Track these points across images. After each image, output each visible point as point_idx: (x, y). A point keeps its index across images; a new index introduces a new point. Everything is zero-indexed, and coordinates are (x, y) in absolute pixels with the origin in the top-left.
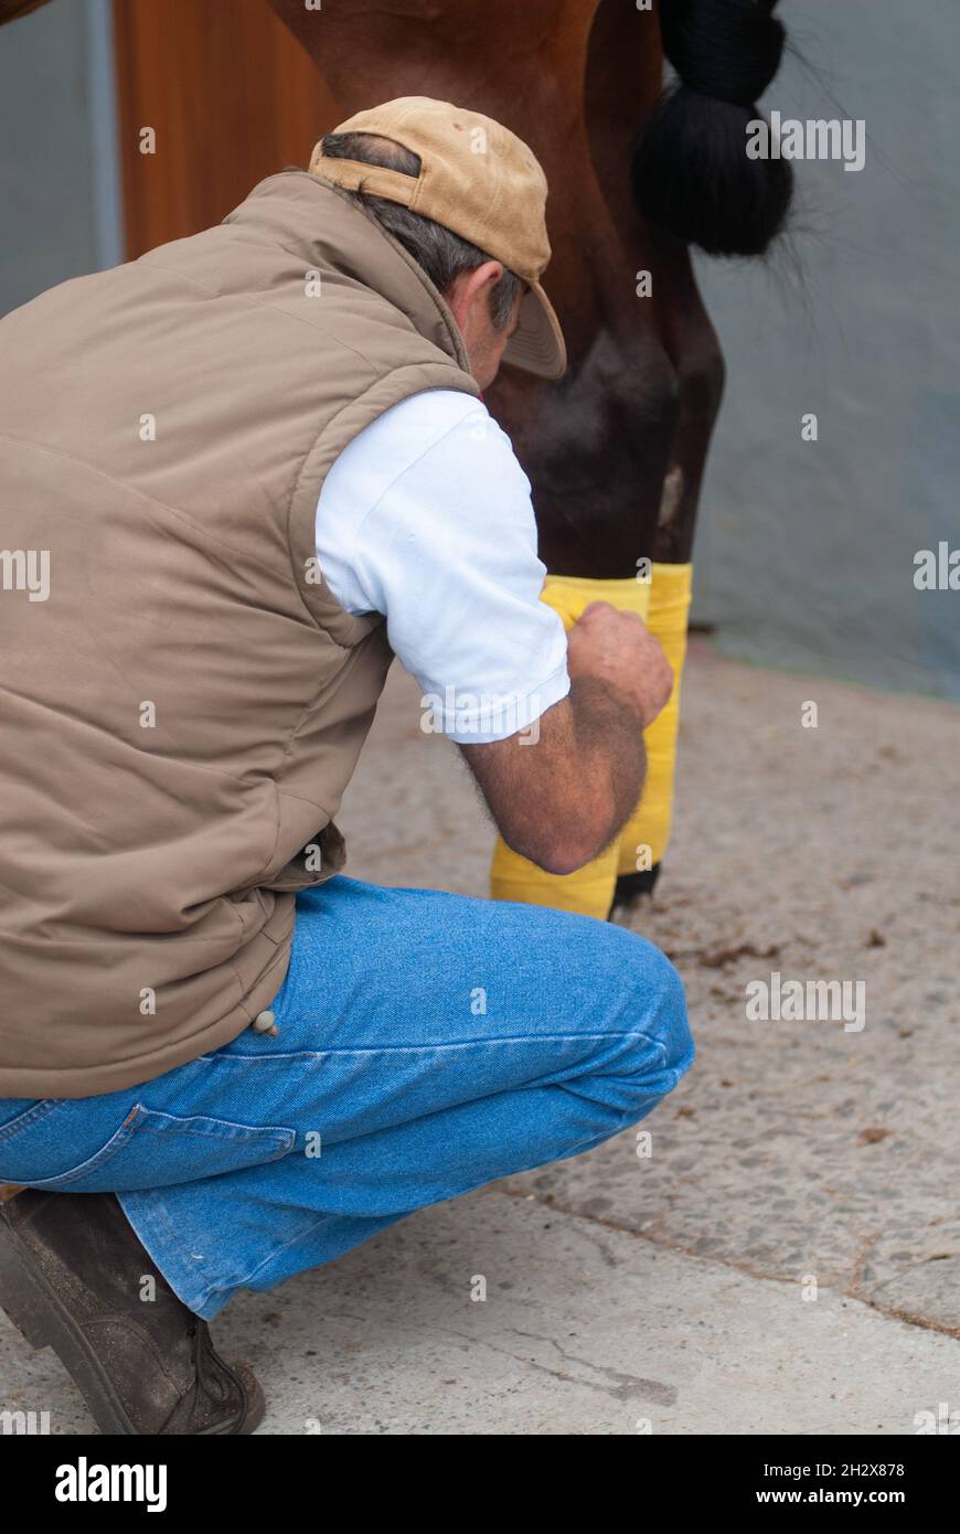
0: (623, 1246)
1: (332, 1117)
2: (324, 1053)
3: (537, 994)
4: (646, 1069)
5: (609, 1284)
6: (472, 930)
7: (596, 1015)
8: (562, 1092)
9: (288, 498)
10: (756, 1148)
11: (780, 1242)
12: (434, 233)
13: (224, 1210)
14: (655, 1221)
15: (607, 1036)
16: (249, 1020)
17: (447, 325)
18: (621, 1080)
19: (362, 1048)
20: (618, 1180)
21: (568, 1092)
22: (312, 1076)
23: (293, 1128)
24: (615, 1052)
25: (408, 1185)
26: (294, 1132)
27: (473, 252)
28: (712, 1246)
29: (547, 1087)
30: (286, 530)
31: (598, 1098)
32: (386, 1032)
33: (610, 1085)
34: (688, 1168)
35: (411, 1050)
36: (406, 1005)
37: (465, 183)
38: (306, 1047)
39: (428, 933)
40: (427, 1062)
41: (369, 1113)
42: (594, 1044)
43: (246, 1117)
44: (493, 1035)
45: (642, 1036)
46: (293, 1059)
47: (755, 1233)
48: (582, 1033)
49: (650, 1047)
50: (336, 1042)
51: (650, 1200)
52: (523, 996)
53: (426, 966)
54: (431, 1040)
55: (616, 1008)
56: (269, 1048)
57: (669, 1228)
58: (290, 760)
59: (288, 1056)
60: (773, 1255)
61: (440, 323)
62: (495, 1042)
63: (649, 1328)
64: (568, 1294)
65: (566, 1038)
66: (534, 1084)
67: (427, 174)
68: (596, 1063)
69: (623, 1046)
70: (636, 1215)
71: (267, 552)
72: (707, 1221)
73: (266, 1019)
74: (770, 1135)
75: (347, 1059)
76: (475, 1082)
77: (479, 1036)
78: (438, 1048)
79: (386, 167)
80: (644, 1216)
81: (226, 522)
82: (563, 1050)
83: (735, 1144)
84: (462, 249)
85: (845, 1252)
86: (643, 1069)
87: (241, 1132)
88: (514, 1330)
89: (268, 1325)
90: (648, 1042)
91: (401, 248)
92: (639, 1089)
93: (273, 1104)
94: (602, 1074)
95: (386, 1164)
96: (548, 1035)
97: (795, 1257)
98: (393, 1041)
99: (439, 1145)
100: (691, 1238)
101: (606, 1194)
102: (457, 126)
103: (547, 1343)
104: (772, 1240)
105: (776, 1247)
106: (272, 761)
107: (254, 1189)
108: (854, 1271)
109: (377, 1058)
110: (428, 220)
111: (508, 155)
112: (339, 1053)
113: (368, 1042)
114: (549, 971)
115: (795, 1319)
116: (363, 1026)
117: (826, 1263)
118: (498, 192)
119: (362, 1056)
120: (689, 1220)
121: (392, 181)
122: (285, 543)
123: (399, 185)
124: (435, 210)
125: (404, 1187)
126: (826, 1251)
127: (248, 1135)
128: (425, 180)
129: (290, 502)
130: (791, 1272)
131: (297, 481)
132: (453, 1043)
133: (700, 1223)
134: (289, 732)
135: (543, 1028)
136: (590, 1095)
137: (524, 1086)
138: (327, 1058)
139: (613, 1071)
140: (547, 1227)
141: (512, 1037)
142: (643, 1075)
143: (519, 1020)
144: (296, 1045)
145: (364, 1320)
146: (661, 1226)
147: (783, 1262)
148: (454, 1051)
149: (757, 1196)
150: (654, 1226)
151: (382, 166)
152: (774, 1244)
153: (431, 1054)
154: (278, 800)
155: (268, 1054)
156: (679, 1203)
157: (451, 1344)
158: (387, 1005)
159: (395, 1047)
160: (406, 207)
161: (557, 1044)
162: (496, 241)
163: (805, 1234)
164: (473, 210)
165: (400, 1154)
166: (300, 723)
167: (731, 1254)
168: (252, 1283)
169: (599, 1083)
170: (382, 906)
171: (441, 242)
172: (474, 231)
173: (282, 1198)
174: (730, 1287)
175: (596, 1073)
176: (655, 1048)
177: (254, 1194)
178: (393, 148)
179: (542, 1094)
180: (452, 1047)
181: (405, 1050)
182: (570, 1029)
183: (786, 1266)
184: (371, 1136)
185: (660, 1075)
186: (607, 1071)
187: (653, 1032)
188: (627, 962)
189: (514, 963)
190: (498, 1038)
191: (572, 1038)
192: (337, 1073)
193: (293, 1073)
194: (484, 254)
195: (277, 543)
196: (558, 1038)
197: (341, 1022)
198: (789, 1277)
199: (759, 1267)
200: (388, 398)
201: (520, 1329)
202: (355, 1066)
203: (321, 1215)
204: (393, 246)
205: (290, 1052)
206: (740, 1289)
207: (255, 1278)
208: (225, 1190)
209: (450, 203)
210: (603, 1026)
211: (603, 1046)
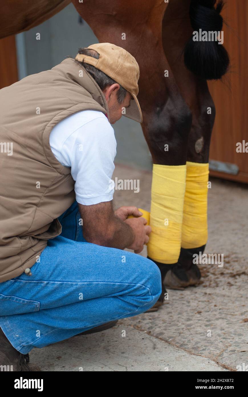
0: (160, 344)
1: (50, 299)
2: (47, 282)
3: (110, 271)
4: (143, 295)
5: (150, 354)
6: (93, 253)
7: (127, 278)
8: (118, 299)
9: (43, 131)
10: (213, 322)
11: (202, 345)
12: (100, 74)
13: (25, 323)
14: (173, 339)
15: (130, 284)
16: (23, 271)
17: (102, 97)
18: (135, 297)
19: (58, 281)
20: (170, 328)
21: (120, 299)
22: (44, 287)
23: (39, 302)
24: (132, 289)
25: (76, 321)
26: (39, 303)
27: (111, 81)
28: (184, 346)
29: (114, 297)
30: (42, 140)
31: (128, 301)
32: (64, 277)
33: (132, 298)
34: (190, 326)
35: (71, 283)
36: (71, 271)
37: (111, 62)
38: (41, 280)
39: (80, 252)
40: (76, 286)
41: (60, 299)
42: (126, 286)
43: (25, 297)
44: (95, 281)
45: (141, 285)
46: (38, 283)
47: (197, 343)
48: (122, 283)
49: (144, 289)
50: (50, 279)
51: (174, 334)
52: (105, 271)
53: (78, 261)
54: (77, 281)
55: (134, 277)
56: (30, 279)
57: (176, 341)
58: (42, 201)
59: (36, 282)
60: (199, 349)
61: (100, 97)
62: (95, 283)
63: (154, 365)
64: (138, 356)
65: (117, 284)
66: (109, 296)
67: (101, 58)
68: (126, 291)
69: (135, 287)
70: (168, 337)
71: (36, 145)
72: (186, 339)
73: (27, 270)
74: (217, 319)
75: (53, 284)
76: (90, 293)
77: (91, 281)
78: (79, 283)
79: (91, 56)
80: (170, 337)
81: (25, 136)
82: (116, 287)
83: (207, 321)
84: (108, 79)
85: (219, 349)
86: (142, 294)
87: (24, 301)
88: (118, 364)
89: (57, 359)
90: (144, 287)
91: (90, 76)
92: (141, 300)
93: (32, 294)
94: (129, 294)
95: (69, 315)
96: (111, 282)
97: (204, 350)
98: (67, 280)
99: (82, 311)
100: (180, 343)
101: (164, 331)
102: (113, 49)
103: (124, 367)
104: (200, 345)
105: (200, 347)
106: (36, 201)
107: (31, 318)
108: (219, 354)
109: (61, 284)
110: (99, 71)
111: (126, 58)
112: (51, 282)
113: (59, 280)
114: (114, 265)
115: (193, 365)
116: (58, 276)
117: (212, 351)
118: (120, 66)
119: (57, 283)
120: (181, 339)
121: (92, 60)
122: (41, 143)
123: (93, 61)
124: (101, 68)
125: (75, 322)
126: (213, 348)
127: (26, 302)
128: (100, 60)
129: (43, 132)
130: (201, 353)
131: (45, 127)
132: (83, 282)
133: (184, 340)
134: (42, 194)
135: (110, 280)
136: (126, 300)
137: (106, 296)
138: (48, 283)
139: (133, 294)
140: (143, 339)
141: (101, 282)
142: (142, 296)
143: (103, 277)
144: (38, 279)
145: (82, 359)
146: (174, 340)
147: (200, 351)
148: (83, 284)
149: (204, 334)
150: (172, 340)
151: (90, 56)
152: (200, 346)
153: (77, 284)
154: (35, 211)
155: (30, 280)
156: (182, 335)
157: (99, 366)
158: (65, 270)
159: (67, 282)
160: (94, 67)
161: (114, 285)
162: (118, 79)
163: (210, 344)
164: (112, 69)
165: (72, 312)
166: (45, 192)
167: (188, 348)
168: (34, 345)
169: (128, 297)
170: (70, 245)
171: (101, 76)
172: (112, 75)
173: (39, 321)
174: (182, 356)
175: (128, 294)
176: (146, 289)
177: (32, 320)
178: (95, 52)
179: (112, 299)
180: (83, 283)
181: (70, 283)
182: (118, 281)
183: (201, 352)
184: (64, 306)
185: (148, 297)
186: (131, 294)
187: (146, 285)
188: (140, 265)
189: (104, 262)
190: (96, 282)
191: (118, 284)
192: (50, 287)
193: (38, 286)
194: (115, 82)
195: (39, 143)
196: (114, 283)
197: (52, 274)
198: (200, 355)
199: (193, 352)
200: (75, 110)
201: (120, 364)
202: (55, 286)
203: (53, 328)
204: (89, 76)
205: (37, 281)
206: (184, 357)
207: (35, 343)
208: (24, 318)
209: (106, 67)
210: (129, 281)
211: (128, 287)
